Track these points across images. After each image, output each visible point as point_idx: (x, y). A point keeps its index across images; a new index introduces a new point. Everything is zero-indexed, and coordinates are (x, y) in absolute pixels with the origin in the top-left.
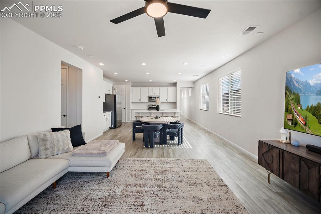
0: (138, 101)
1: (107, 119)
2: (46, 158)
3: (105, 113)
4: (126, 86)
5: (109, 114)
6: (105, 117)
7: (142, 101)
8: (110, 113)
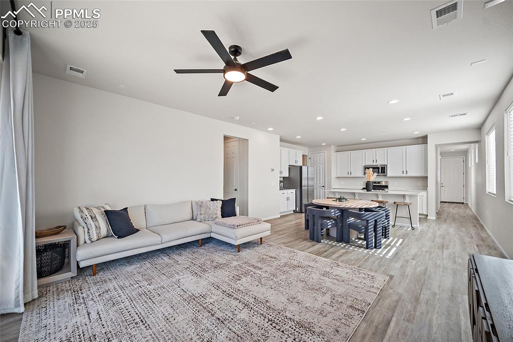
0: (347, 176)
1: (288, 199)
2: (200, 222)
3: (285, 191)
4: (326, 152)
5: (291, 193)
6: (285, 196)
7: (353, 175)
8: (294, 191)
